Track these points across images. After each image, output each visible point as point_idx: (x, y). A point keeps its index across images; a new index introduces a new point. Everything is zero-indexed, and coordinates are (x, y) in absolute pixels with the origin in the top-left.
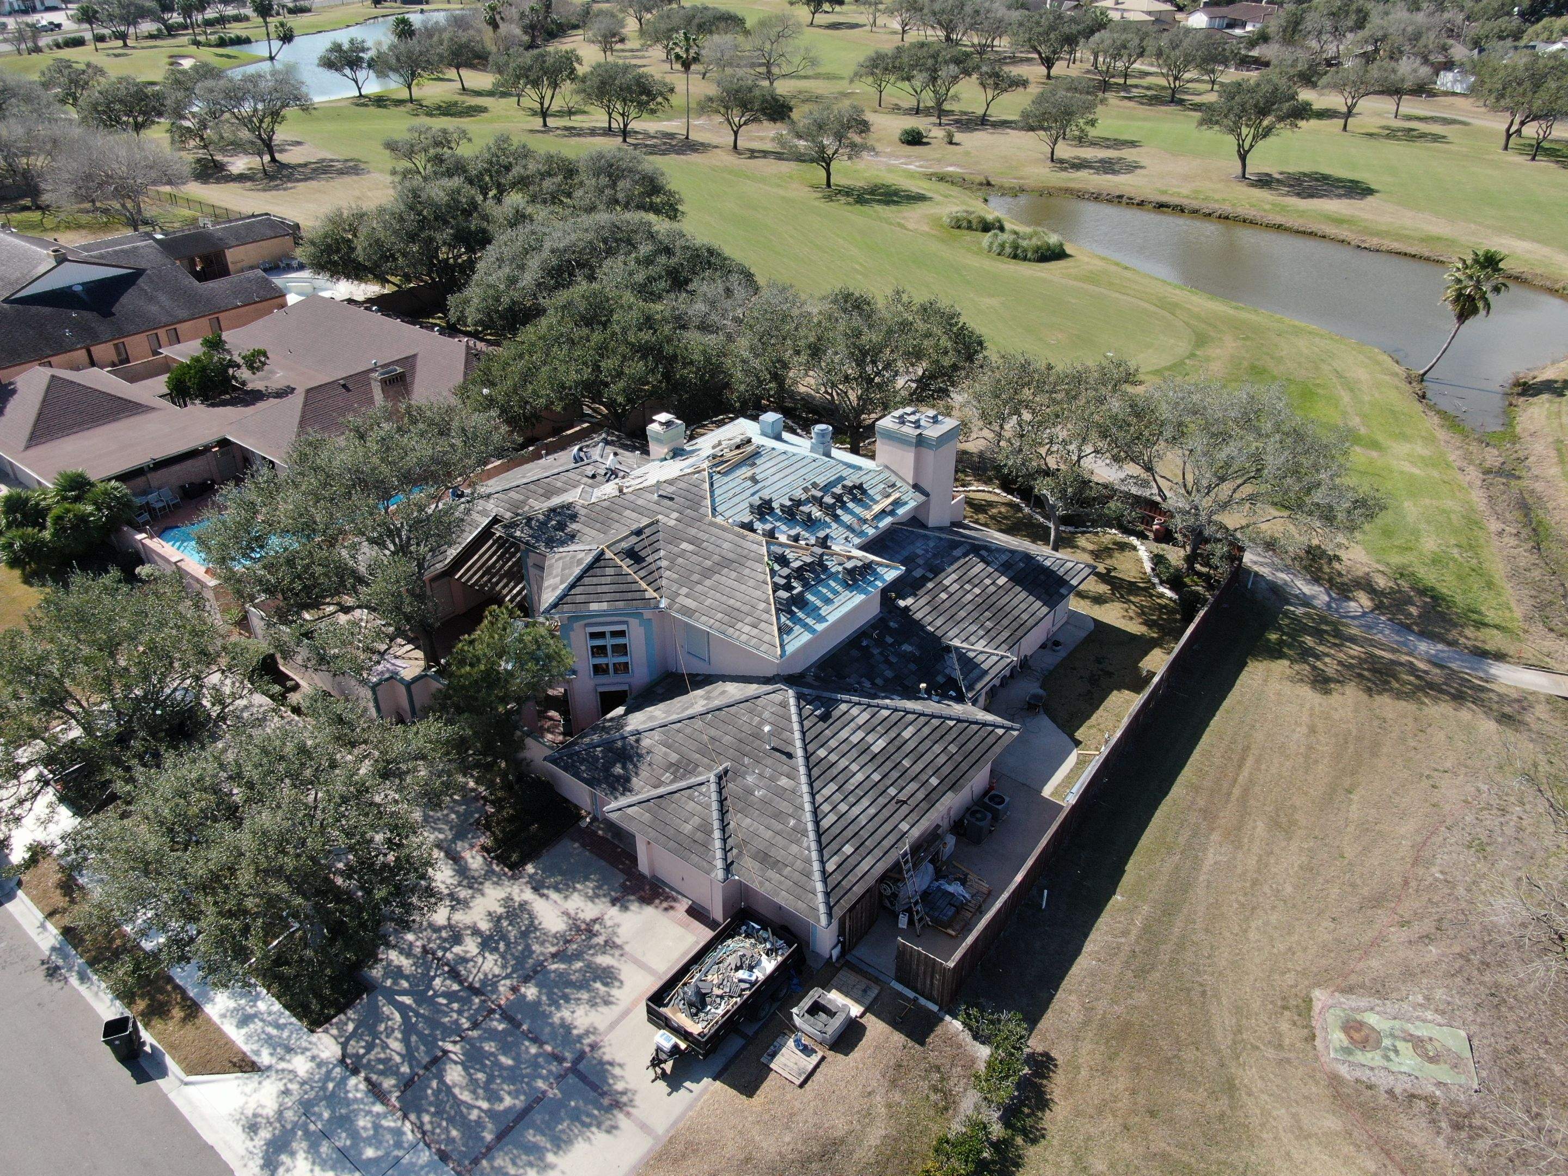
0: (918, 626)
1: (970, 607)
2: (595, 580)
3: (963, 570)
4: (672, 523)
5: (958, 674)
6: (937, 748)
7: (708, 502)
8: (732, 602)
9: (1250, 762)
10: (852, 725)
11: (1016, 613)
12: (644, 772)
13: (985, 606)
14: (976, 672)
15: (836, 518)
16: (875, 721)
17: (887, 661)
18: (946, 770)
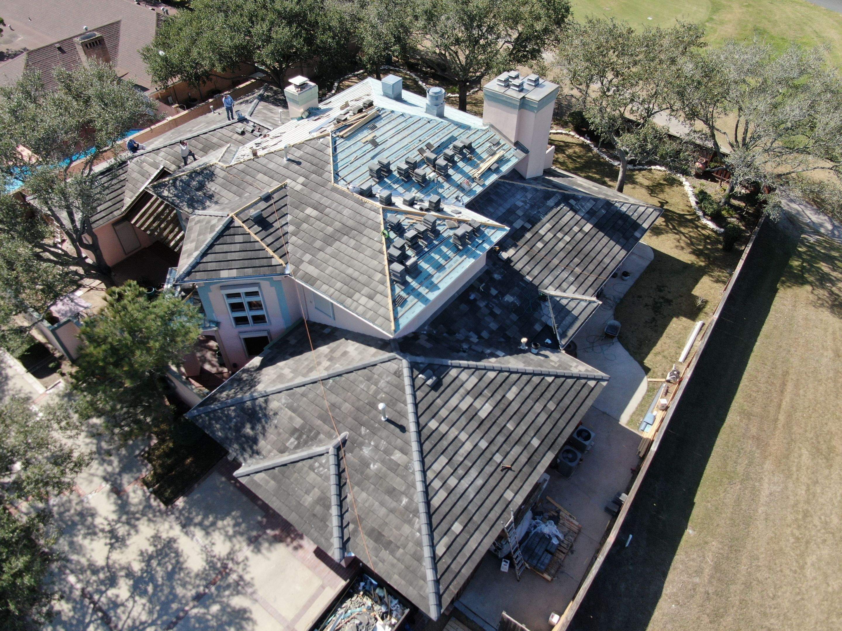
0: (518, 275)
1: (562, 255)
2: (225, 248)
3: (556, 219)
4: (299, 187)
5: (552, 322)
6: (538, 407)
7: (331, 167)
8: (350, 271)
9: (790, 387)
10: (462, 391)
11: (599, 258)
12: (272, 434)
13: (574, 253)
14: (569, 319)
15: (448, 178)
16: (482, 384)
17: (492, 314)
18: (546, 429)
